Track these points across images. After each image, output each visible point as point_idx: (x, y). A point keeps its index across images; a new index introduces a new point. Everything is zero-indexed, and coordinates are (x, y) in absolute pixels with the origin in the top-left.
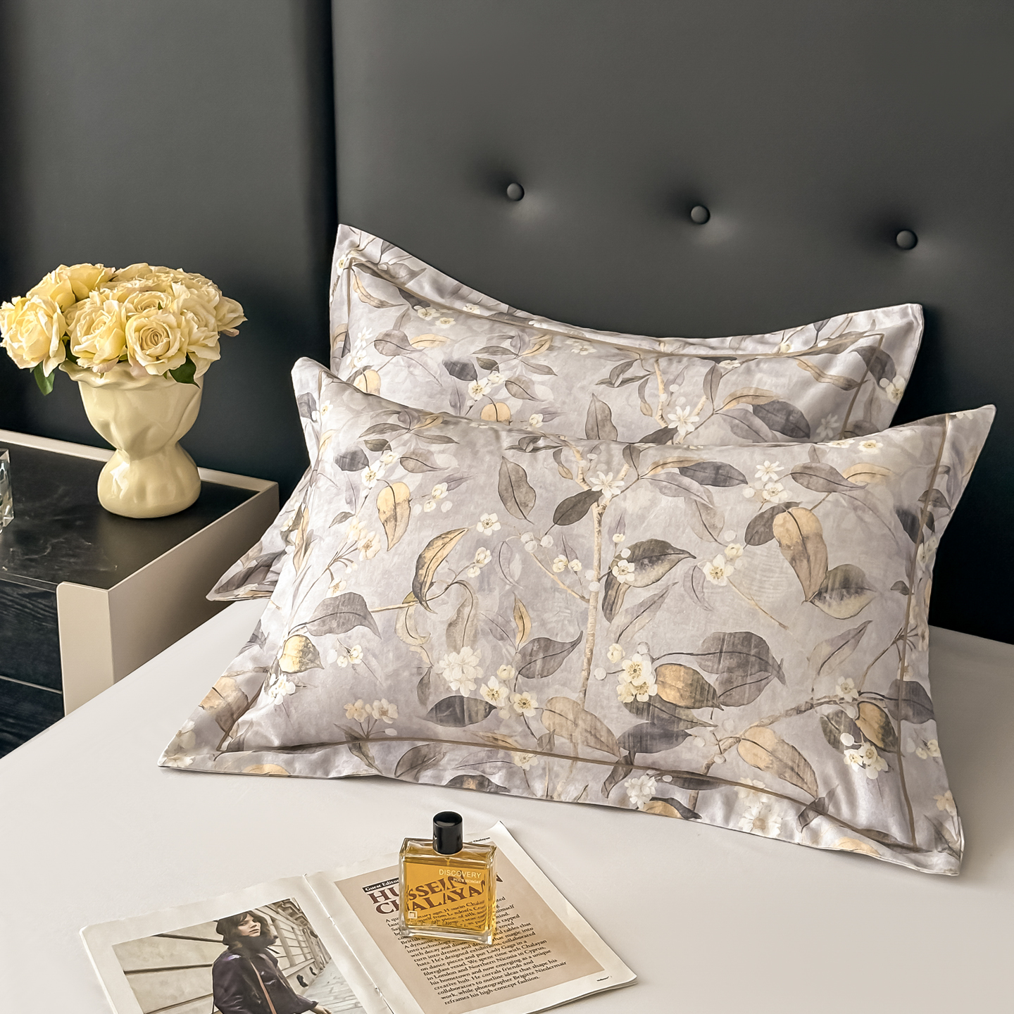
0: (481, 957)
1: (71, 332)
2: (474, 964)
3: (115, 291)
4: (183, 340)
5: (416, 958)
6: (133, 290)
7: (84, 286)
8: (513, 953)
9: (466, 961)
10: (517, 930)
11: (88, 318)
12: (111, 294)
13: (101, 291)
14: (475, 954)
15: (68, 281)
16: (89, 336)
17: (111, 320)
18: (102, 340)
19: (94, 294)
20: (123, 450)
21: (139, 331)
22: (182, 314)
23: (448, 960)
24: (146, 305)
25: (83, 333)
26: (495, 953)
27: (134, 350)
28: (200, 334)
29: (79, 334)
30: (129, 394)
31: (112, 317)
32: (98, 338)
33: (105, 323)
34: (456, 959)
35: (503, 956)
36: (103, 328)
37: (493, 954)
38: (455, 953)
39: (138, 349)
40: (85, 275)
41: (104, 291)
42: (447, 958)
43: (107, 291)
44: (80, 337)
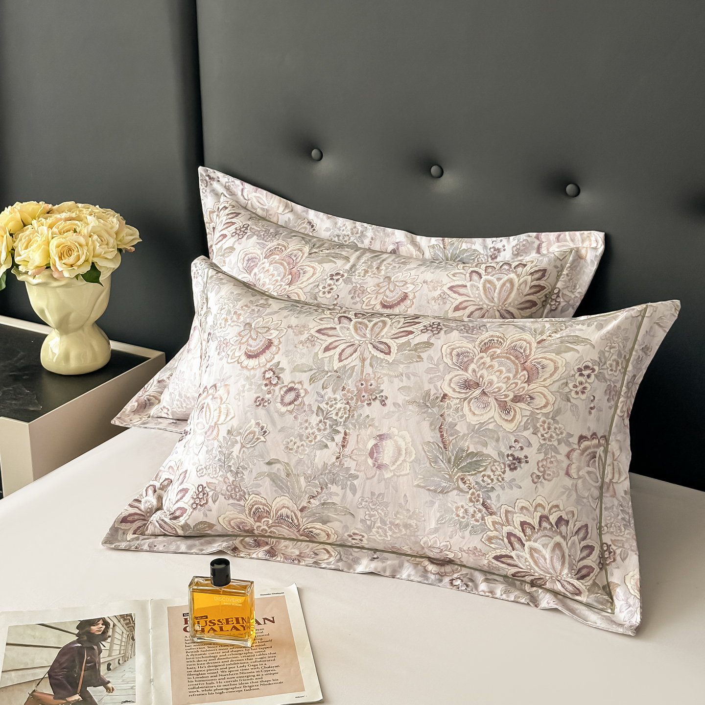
0: (231, 669)
1: (16, 247)
2: (223, 674)
3: (48, 220)
4: (90, 254)
5: (188, 663)
7: (29, 217)
8: (253, 671)
9: (219, 671)
10: (265, 656)
11: (27, 238)
12: (45, 222)
13: (40, 220)
14: (228, 667)
15: (18, 213)
16: (26, 251)
17: (41, 240)
18: (34, 253)
19: (34, 222)
21: (59, 247)
22: (90, 236)
23: (208, 669)
24: (67, 230)
25: (23, 248)
26: (241, 668)
27: (55, 260)
28: (102, 250)
29: (20, 249)
31: (43, 237)
32: (31, 252)
33: (37, 242)
34: (214, 668)
35: (245, 671)
36: (35, 245)
37: (239, 669)
38: (216, 664)
39: (57, 259)
40: (30, 210)
42: (209, 667)
43: (43, 220)
44: (21, 250)
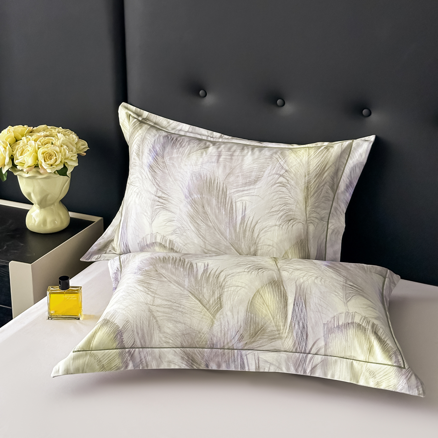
1: (14, 155)
3: (33, 137)
4: (62, 157)
6: (41, 136)
7: (20, 135)
11: (21, 148)
15: (13, 133)
16: (22, 156)
18: (28, 158)
19: (24, 138)
20: (37, 205)
21: (43, 154)
22: (61, 146)
24: (46, 143)
27: (41, 162)
28: (69, 155)
30: (39, 181)
31: (32, 148)
32: (26, 157)
33: (29, 151)
36: (28, 153)
39: (43, 161)
40: (20, 130)
41: (28, 137)
43: (30, 137)
44: (18, 156)
